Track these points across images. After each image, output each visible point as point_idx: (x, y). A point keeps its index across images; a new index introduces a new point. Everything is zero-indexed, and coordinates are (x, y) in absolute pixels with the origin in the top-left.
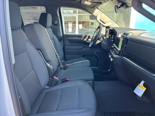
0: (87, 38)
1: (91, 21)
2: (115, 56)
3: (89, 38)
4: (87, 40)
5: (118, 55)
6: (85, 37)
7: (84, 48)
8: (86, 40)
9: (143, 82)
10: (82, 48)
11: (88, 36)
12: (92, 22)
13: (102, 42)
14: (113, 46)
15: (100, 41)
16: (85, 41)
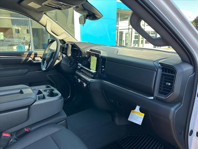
0: (32, 56)
1: (14, 27)
2: (89, 80)
3: (36, 57)
4: (34, 59)
5: (93, 78)
6: (30, 55)
7: (29, 71)
8: (31, 59)
9: (138, 108)
10: (27, 73)
11: (33, 54)
12: (16, 30)
13: (62, 62)
14: (79, 66)
15: (59, 61)
16: (30, 61)
